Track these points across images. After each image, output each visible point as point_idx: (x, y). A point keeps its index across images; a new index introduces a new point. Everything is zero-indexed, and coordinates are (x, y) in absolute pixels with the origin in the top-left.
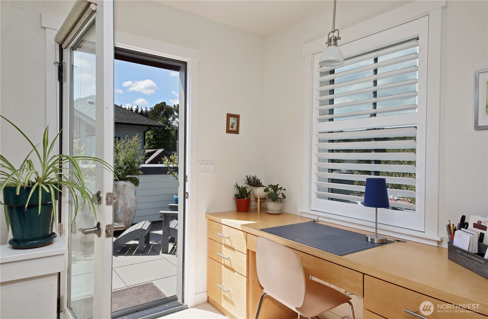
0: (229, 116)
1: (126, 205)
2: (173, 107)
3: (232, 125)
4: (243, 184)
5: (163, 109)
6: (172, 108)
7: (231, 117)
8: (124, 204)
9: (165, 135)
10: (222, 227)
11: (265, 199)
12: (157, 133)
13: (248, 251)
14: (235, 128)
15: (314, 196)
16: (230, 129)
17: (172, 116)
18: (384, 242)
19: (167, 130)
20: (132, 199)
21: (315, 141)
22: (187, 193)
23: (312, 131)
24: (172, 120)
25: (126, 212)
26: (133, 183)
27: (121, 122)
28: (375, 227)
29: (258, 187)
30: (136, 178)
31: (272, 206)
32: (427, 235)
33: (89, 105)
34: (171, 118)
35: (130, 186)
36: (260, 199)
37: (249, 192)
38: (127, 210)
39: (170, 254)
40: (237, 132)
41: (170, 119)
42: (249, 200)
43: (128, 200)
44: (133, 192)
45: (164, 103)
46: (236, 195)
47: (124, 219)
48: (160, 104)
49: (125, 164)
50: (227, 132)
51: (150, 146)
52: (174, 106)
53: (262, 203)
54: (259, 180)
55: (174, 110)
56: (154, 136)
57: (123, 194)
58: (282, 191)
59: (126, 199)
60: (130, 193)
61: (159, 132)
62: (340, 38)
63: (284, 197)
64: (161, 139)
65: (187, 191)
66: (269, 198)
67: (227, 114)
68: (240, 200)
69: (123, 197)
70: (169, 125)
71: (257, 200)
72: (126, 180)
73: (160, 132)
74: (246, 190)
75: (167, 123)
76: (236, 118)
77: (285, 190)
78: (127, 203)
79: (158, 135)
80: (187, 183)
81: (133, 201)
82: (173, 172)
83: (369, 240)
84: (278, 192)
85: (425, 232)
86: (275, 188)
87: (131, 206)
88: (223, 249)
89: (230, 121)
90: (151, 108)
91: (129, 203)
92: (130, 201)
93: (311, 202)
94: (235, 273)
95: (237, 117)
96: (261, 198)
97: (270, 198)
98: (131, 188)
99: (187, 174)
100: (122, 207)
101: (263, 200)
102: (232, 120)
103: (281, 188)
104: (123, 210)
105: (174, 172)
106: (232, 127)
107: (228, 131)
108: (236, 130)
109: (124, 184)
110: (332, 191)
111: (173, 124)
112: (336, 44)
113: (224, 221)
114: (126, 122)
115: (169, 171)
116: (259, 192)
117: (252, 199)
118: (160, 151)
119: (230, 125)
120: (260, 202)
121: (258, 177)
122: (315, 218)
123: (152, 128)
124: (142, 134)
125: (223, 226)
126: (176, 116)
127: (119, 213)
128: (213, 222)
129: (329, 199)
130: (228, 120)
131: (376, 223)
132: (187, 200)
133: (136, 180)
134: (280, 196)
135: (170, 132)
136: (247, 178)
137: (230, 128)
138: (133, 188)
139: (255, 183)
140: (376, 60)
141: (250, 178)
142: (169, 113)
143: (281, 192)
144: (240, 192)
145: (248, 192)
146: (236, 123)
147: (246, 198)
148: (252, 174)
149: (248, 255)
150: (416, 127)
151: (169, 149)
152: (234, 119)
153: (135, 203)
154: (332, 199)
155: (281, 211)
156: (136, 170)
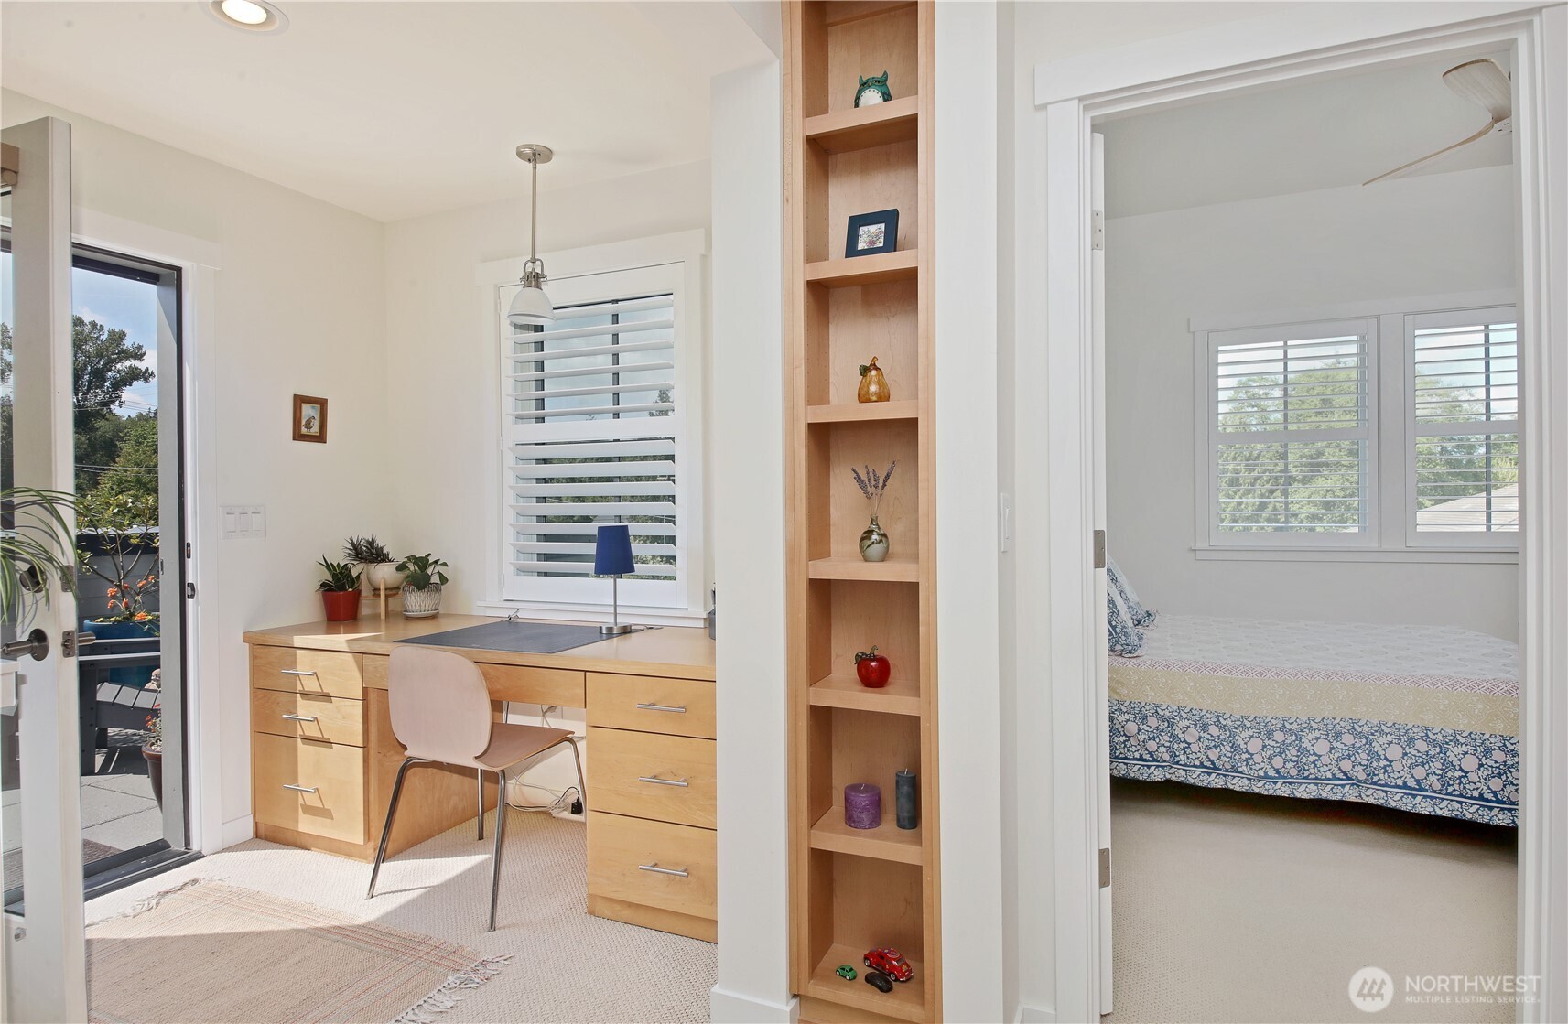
0: (299, 401)
3: (308, 422)
4: (340, 557)
7: (304, 402)
10: (295, 655)
11: (398, 588)
13: (365, 691)
14: (315, 430)
15: (509, 570)
16: (304, 430)
18: (626, 631)
21: (509, 459)
22: (192, 586)
23: (502, 440)
28: (613, 611)
29: (380, 562)
31: (416, 602)
32: (691, 613)
36: (386, 589)
37: (358, 577)
39: (99, 774)
40: (321, 438)
42: (358, 593)
46: (323, 585)
50: (294, 439)
53: (390, 600)
54: (382, 548)
58: (439, 568)
62: (545, 278)
63: (444, 579)
65: (190, 579)
66: (409, 584)
67: (294, 395)
68: (335, 593)
71: (377, 592)
74: (350, 571)
76: (319, 406)
77: (445, 564)
80: (190, 563)
83: (604, 632)
84: (429, 571)
85: (688, 609)
86: (423, 563)
88: (299, 704)
89: (303, 413)
93: (504, 583)
94: (332, 748)
95: (322, 403)
96: (389, 586)
97: (411, 584)
99: (189, 538)
101: (393, 591)
102: (308, 411)
103: (436, 562)
106: (308, 426)
107: (298, 436)
108: (318, 434)
110: (547, 557)
112: (538, 286)
113: (299, 640)
116: (384, 574)
117: (366, 591)
119: (303, 423)
120: (387, 596)
121: (380, 543)
122: (511, 613)
125: (298, 651)
128: (267, 649)
129: (540, 574)
130: (298, 410)
131: (615, 606)
132: (190, 603)
134: (435, 579)
136: (352, 543)
137: (303, 428)
139: (370, 553)
140: (616, 318)
141: (359, 544)
143: (436, 570)
144: (334, 576)
145: (354, 574)
146: (318, 417)
147: (350, 590)
148: (363, 535)
149: (365, 699)
150: (673, 439)
152: (313, 407)
154: (546, 574)
155: (436, 610)
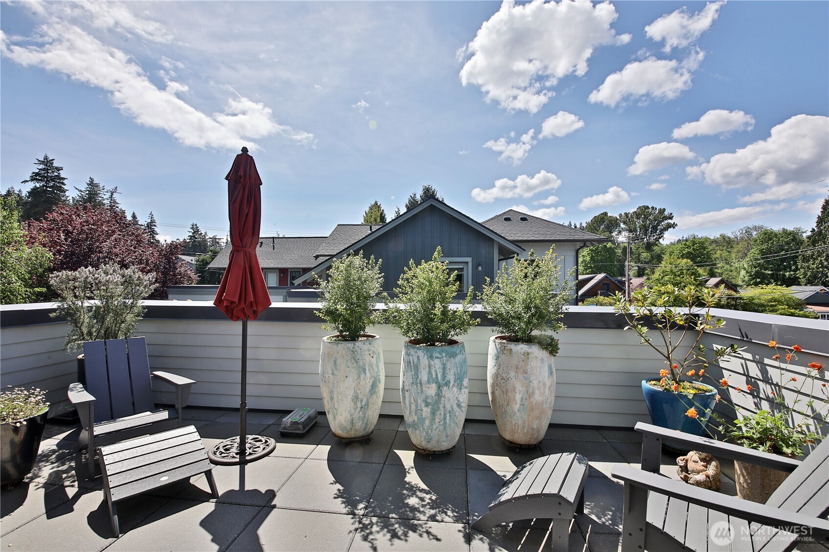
1: (530, 395)
2: (618, 217)
5: (604, 222)
6: (617, 219)
8: (527, 393)
9: (607, 255)
12: (596, 253)
17: (617, 230)
19: (610, 248)
20: (544, 384)
24: (617, 235)
25: (532, 410)
26: (546, 349)
27: (544, 239)
30: (552, 339)
33: (505, 222)
34: (616, 233)
35: (538, 356)
38: (533, 406)
41: (614, 234)
43: (536, 386)
44: (546, 368)
45: (606, 214)
47: (528, 425)
48: (599, 216)
49: (528, 308)
51: (587, 270)
52: (620, 215)
55: (620, 221)
56: (592, 257)
57: (525, 372)
59: (530, 382)
60: (538, 371)
61: (599, 252)
64: (601, 261)
69: (526, 379)
70: (613, 242)
72: (531, 342)
73: (601, 252)
75: (609, 239)
78: (533, 392)
79: (597, 256)
81: (545, 387)
82: (637, 325)
87: (541, 398)
90: (588, 222)
91: (537, 392)
92: (539, 388)
98: (542, 360)
100: (522, 399)
104: (525, 405)
105: (639, 326)
109: (527, 349)
111: (618, 239)
114: (550, 239)
115: (629, 325)
118: (600, 276)
123: (588, 244)
124: (574, 254)
126: (622, 229)
127: (518, 411)
133: (551, 343)
135: (614, 251)
138: (546, 359)
142: (613, 226)
151: (613, 273)
153: (551, 392)
156: (552, 320)
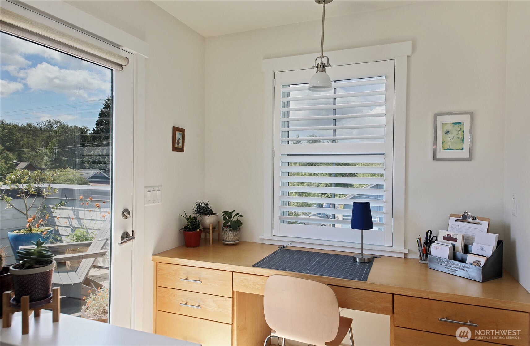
0: (175, 130)
3: (178, 141)
4: (191, 213)
7: (177, 131)
14: (180, 145)
15: (277, 221)
16: (176, 146)
21: (278, 163)
23: (274, 152)
31: (229, 236)
40: (182, 150)
42: (201, 232)
50: (173, 150)
58: (238, 218)
62: (329, 66)
63: (240, 223)
67: (173, 127)
76: (182, 133)
77: (241, 216)
85: (392, 246)
89: (176, 136)
93: (274, 227)
95: (182, 131)
102: (178, 135)
105: (6, 196)
106: (178, 143)
108: (181, 147)
112: (324, 71)
116: (209, 220)
119: (176, 141)
130: (174, 135)
131: (362, 244)
136: (197, 206)
137: (176, 144)
141: (201, 205)
144: (190, 223)
146: (181, 139)
147: (198, 230)
148: (203, 201)
149: (233, 297)
152: (180, 133)
155: (238, 240)
